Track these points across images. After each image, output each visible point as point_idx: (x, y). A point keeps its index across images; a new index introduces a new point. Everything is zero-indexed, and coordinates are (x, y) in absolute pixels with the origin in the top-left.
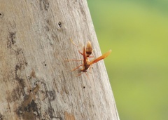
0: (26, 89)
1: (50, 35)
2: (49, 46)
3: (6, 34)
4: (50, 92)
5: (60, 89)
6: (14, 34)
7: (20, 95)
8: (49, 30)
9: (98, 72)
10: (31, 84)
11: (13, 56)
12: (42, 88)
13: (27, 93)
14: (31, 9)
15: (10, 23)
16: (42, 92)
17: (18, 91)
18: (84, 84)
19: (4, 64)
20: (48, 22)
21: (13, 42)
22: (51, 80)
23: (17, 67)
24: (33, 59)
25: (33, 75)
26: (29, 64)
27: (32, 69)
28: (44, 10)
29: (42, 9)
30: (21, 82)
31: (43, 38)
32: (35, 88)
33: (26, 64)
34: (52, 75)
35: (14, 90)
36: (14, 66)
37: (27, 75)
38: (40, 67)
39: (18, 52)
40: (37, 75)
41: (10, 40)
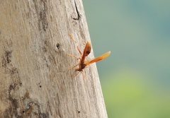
0: (18, 110)
1: (47, 57)
2: (46, 67)
3: (1, 53)
4: (44, 114)
5: (53, 111)
6: (10, 53)
7: (12, 116)
8: (46, 51)
9: (95, 97)
10: (25, 105)
11: (7, 75)
12: (35, 109)
13: (19, 114)
14: (29, 29)
15: (6, 41)
16: (36, 114)
17: (11, 111)
18: (79, 109)
20: (46, 43)
21: (9, 61)
22: (45, 103)
23: (11, 87)
24: (28, 80)
25: (27, 95)
26: (23, 84)
27: (26, 90)
28: (42, 30)
29: (40, 30)
30: (14, 102)
31: (39, 59)
32: (28, 110)
33: (21, 84)
34: (47, 97)
35: (6, 111)
36: (8, 86)
37: (21, 96)
38: (35, 88)
39: (13, 72)
40: (31, 96)
41: (6, 59)
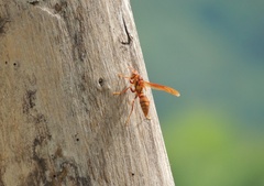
0: (48, 173)
1: (85, 97)
2: (84, 112)
3: (21, 93)
4: (83, 179)
5: (97, 174)
6: (34, 93)
7: (38, 182)
8: (84, 89)
9: (155, 153)
10: (56, 166)
11: (30, 125)
12: (71, 172)
13: (49, 179)
14: (59, 59)
15: (28, 77)
16: (72, 178)
17: (36, 175)
18: (133, 170)
19: (18, 136)
20: (83, 78)
21: (32, 105)
22: (84, 162)
23: (37, 142)
24: (59, 130)
25: (59, 153)
26: (53, 137)
27: (58, 145)
28: (79, 60)
29: (75, 59)
30: (41, 163)
31: (75, 101)
32: (61, 173)
33: (50, 137)
34: (87, 155)
35: (31, 175)
36: (32, 140)
37: (51, 154)
38: (69, 142)
39: (38, 119)
40: (65, 153)
41: (28, 101)
